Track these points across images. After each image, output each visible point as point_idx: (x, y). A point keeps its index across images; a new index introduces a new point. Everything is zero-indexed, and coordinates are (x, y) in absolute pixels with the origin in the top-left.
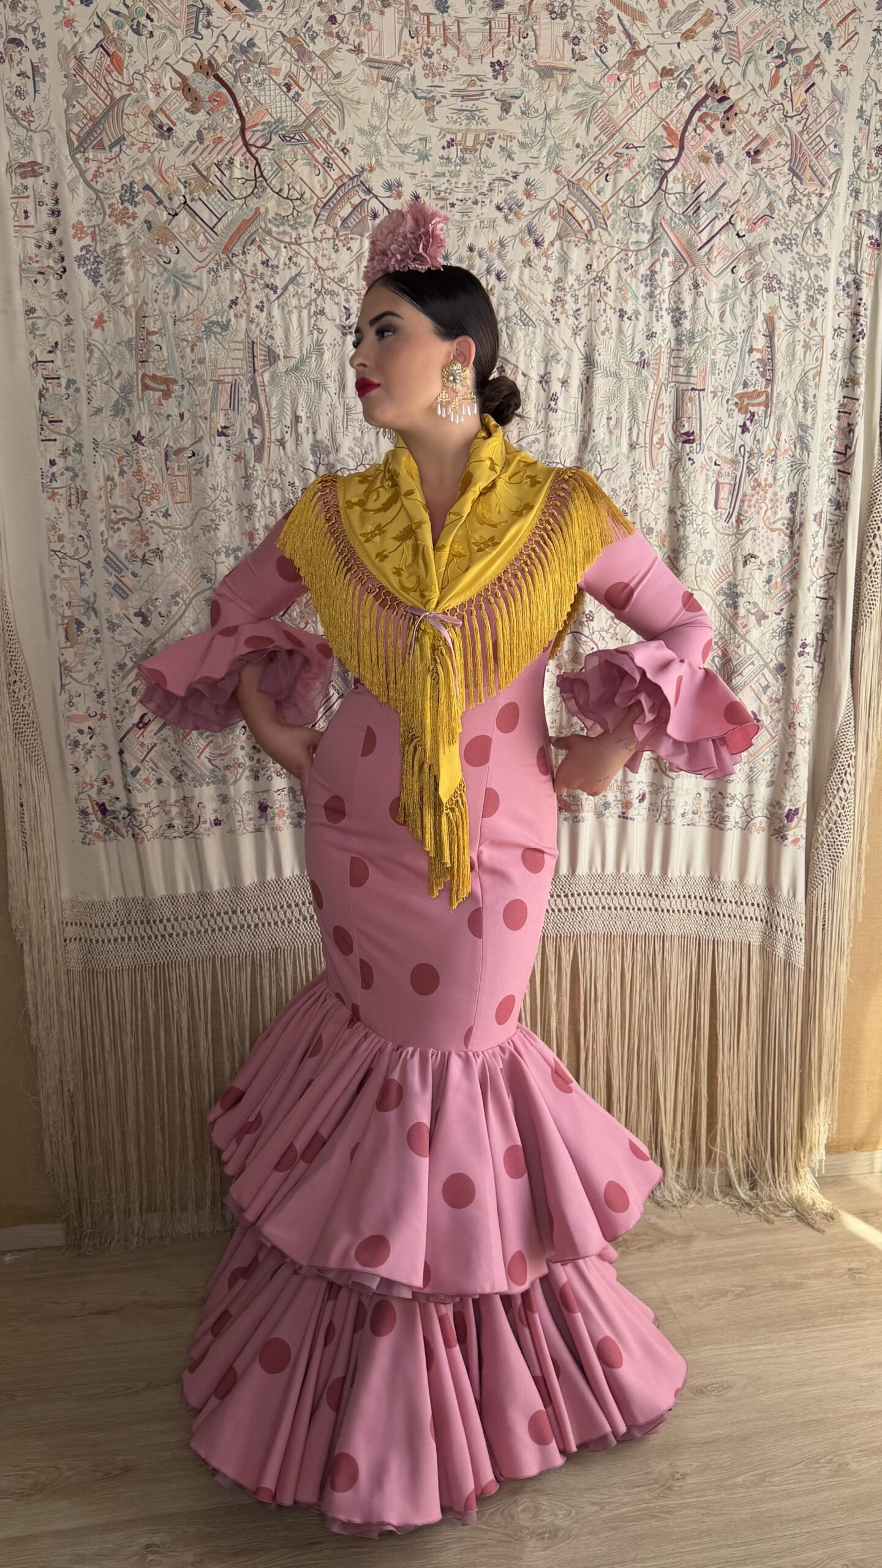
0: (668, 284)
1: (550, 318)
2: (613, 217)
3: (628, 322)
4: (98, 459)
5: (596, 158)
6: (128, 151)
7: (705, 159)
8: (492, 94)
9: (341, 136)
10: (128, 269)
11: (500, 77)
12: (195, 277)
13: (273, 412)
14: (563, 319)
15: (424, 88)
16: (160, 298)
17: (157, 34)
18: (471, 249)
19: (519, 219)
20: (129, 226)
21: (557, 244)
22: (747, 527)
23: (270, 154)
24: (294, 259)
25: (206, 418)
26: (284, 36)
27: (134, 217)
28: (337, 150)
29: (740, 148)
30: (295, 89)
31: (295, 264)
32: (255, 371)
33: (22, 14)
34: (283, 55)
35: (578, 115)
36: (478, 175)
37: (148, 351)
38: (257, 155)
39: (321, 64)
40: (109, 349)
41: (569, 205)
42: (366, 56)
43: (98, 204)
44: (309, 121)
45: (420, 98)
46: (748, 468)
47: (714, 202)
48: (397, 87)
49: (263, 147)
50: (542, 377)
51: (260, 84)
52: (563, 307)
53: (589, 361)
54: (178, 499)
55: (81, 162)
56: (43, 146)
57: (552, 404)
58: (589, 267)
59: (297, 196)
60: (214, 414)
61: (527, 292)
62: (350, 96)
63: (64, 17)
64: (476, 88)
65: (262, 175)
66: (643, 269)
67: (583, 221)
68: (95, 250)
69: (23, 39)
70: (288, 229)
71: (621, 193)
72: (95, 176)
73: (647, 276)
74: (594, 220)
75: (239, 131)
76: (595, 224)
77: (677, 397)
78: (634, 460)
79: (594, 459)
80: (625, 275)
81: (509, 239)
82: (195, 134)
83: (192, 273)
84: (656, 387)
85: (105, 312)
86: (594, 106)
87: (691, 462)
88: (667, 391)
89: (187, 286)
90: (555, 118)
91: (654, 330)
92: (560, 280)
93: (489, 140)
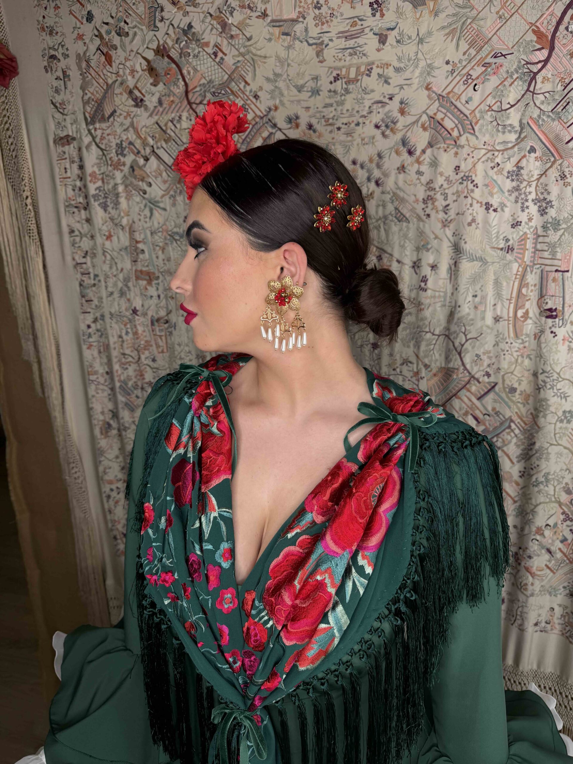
0: (536, 177)
1: (421, 213)
2: (481, 122)
3: (494, 214)
4: (114, 325)
5: (464, 72)
6: (118, 120)
8: (371, 30)
9: (254, 86)
10: (123, 200)
11: (378, 14)
12: (162, 202)
14: (433, 214)
15: (315, 35)
16: (142, 218)
17: (131, 33)
18: (354, 163)
19: (395, 133)
20: (122, 171)
21: (429, 151)
25: (172, 298)
26: (211, 15)
27: (124, 164)
28: (251, 98)
30: (220, 55)
33: (56, 37)
34: (212, 30)
35: (448, 34)
36: (359, 101)
37: (137, 254)
38: (196, 110)
39: (238, 32)
40: (115, 254)
41: (439, 116)
42: (269, 19)
43: (104, 158)
44: (231, 78)
45: (312, 45)
48: (294, 39)
49: (201, 103)
50: (415, 263)
51: (196, 56)
52: (433, 204)
53: (457, 249)
54: (160, 350)
55: (93, 131)
56: (72, 124)
57: (423, 284)
58: (457, 168)
61: (401, 194)
62: (259, 53)
63: (78, 34)
64: (358, 27)
66: (509, 166)
67: (452, 129)
68: (104, 189)
69: (57, 55)
71: (490, 98)
72: (101, 140)
73: (514, 171)
74: (462, 127)
75: (184, 94)
76: (463, 130)
77: (542, 278)
78: (498, 331)
79: (460, 330)
80: (491, 173)
81: (386, 152)
82: (157, 101)
83: (160, 200)
84: (520, 269)
85: (112, 230)
86: (464, 23)
87: (553, 335)
88: (532, 272)
89: (157, 208)
90: (427, 41)
91: (519, 220)
92: (431, 181)
93: (368, 70)
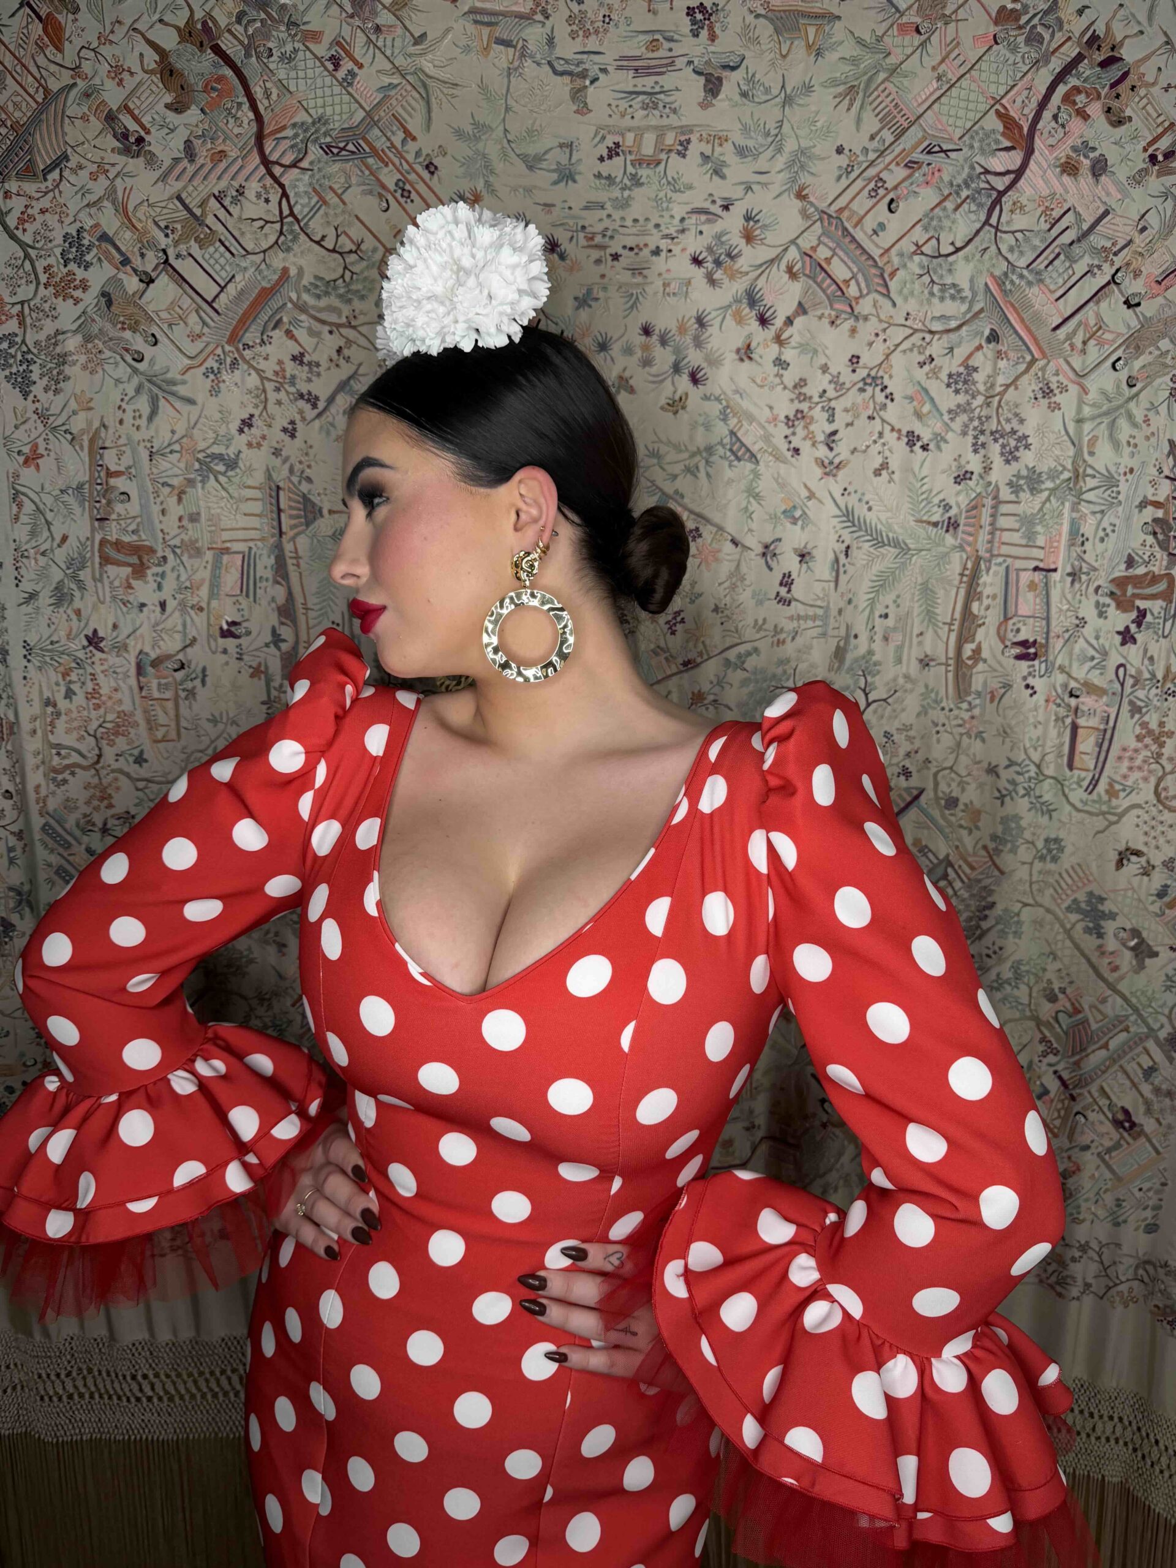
0: (998, 389)
1: (783, 446)
2: (901, 274)
3: (922, 454)
4: (32, 673)
5: (872, 172)
6: (72, 179)
7: (1069, 168)
8: (690, 63)
9: (426, 143)
10: (76, 371)
11: (704, 33)
12: (184, 383)
13: (312, 601)
14: (805, 447)
15: (569, 56)
16: (128, 417)
18: (647, 331)
19: (732, 277)
20: (77, 301)
21: (799, 321)
22: (1126, 804)
23: (306, 177)
24: (346, 352)
25: (201, 609)
27: (84, 286)
28: (418, 168)
29: (1140, 147)
30: (347, 65)
31: (348, 359)
32: (281, 533)
34: (327, 8)
35: (843, 96)
36: (661, 205)
37: (109, 503)
38: (282, 180)
39: (393, 21)
40: (49, 500)
41: (823, 253)
42: (466, 5)
43: (28, 266)
44: (370, 119)
45: (562, 74)
46: (1131, 703)
47: (1084, 244)
48: (523, 56)
49: (294, 165)
50: (767, 547)
51: (288, 59)
52: (806, 427)
53: (852, 521)
54: (159, 735)
57: (783, 591)
58: (855, 359)
59: (350, 246)
60: (214, 603)
61: (745, 404)
62: (439, 74)
64: (661, 53)
65: (292, 214)
66: (952, 365)
67: (847, 282)
68: (23, 342)
70: (336, 302)
71: (918, 228)
72: (21, 221)
73: (959, 375)
74: (866, 280)
75: (253, 140)
76: (868, 286)
77: (1007, 583)
78: (926, 686)
79: (856, 682)
80: (920, 374)
81: (714, 314)
82: (182, 148)
83: (179, 377)
84: (969, 565)
85: (40, 441)
86: (870, 80)
87: (1030, 691)
88: (988, 570)
89: (170, 398)
90: (801, 102)
91: (969, 468)
92: (802, 382)
93: (681, 144)
